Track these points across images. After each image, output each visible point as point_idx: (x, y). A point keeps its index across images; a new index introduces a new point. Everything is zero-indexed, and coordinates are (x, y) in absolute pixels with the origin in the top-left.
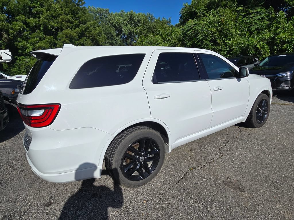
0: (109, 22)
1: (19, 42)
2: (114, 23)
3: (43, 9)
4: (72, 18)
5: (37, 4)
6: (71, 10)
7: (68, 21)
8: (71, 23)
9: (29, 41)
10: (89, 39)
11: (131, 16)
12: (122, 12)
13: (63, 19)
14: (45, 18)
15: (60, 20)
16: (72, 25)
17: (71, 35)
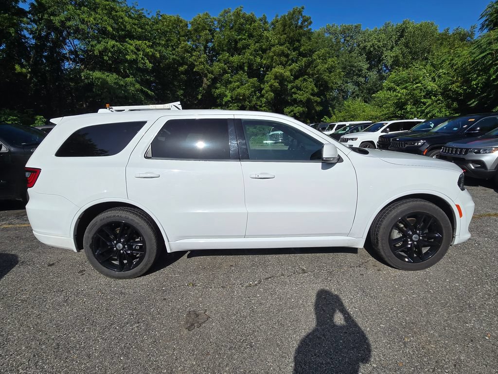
0: (359, 46)
1: (217, 88)
2: (368, 48)
3: (250, 41)
4: (289, 49)
5: (245, 35)
6: (288, 37)
7: (283, 54)
8: (287, 56)
9: (229, 87)
10: (311, 80)
11: (403, 31)
12: (387, 26)
13: (274, 52)
14: (251, 54)
15: (271, 54)
16: (286, 59)
17: (281, 75)
